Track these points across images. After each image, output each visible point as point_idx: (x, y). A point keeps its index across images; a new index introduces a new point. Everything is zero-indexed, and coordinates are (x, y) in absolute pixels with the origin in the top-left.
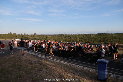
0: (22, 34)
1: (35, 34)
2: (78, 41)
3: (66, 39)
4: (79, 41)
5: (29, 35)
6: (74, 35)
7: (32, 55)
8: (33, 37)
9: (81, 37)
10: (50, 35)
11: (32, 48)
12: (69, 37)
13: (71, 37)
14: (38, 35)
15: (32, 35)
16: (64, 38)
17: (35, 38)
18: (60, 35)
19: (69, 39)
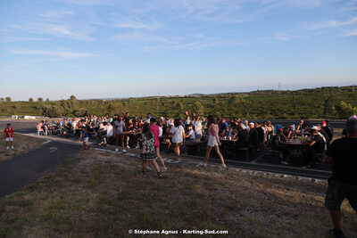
0: (31, 100)
1: (72, 97)
3: (163, 109)
5: (53, 103)
6: (186, 97)
8: (67, 107)
9: (207, 102)
10: (118, 101)
12: (174, 103)
13: (178, 105)
14: (81, 102)
15: (62, 102)
16: (158, 108)
17: (75, 111)
18: (148, 99)
19: (173, 108)
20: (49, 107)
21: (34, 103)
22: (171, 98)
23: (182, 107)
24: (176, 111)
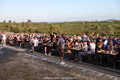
0: (4, 21)
1: (29, 21)
2: (113, 33)
3: (86, 30)
4: (115, 33)
5: (18, 24)
6: (102, 22)
7: (46, 61)
8: (25, 27)
9: (117, 25)
10: (57, 24)
11: (40, 49)
12: (93, 25)
13: (96, 27)
14: (35, 24)
15: (23, 24)
16: (83, 29)
17: (30, 29)
18: (76, 23)
19: (93, 29)
20: (14, 26)
21: (6, 24)
22: (92, 22)
23: (99, 28)
24: (95, 31)
